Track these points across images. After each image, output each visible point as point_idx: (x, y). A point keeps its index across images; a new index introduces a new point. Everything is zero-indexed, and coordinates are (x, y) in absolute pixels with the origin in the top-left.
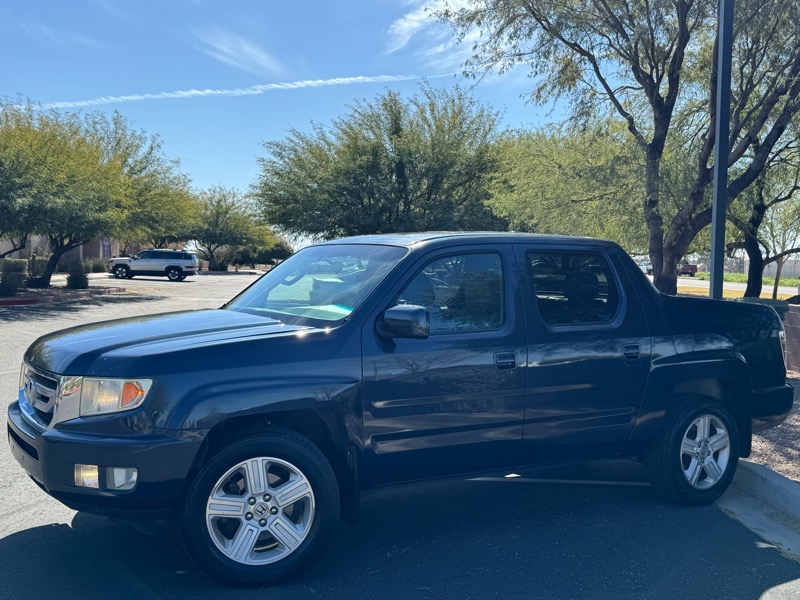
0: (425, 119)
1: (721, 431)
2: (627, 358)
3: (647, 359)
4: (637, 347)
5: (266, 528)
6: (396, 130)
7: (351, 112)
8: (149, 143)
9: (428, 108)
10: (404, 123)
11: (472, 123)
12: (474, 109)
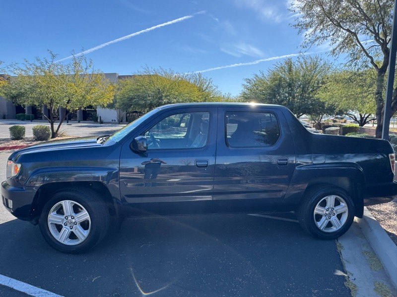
0: (302, 67)
1: (343, 204)
2: (279, 165)
3: (294, 165)
4: (287, 160)
5: (72, 230)
6: (290, 70)
7: (275, 67)
8: (208, 81)
9: (304, 64)
10: (294, 69)
11: (321, 67)
12: (322, 62)
